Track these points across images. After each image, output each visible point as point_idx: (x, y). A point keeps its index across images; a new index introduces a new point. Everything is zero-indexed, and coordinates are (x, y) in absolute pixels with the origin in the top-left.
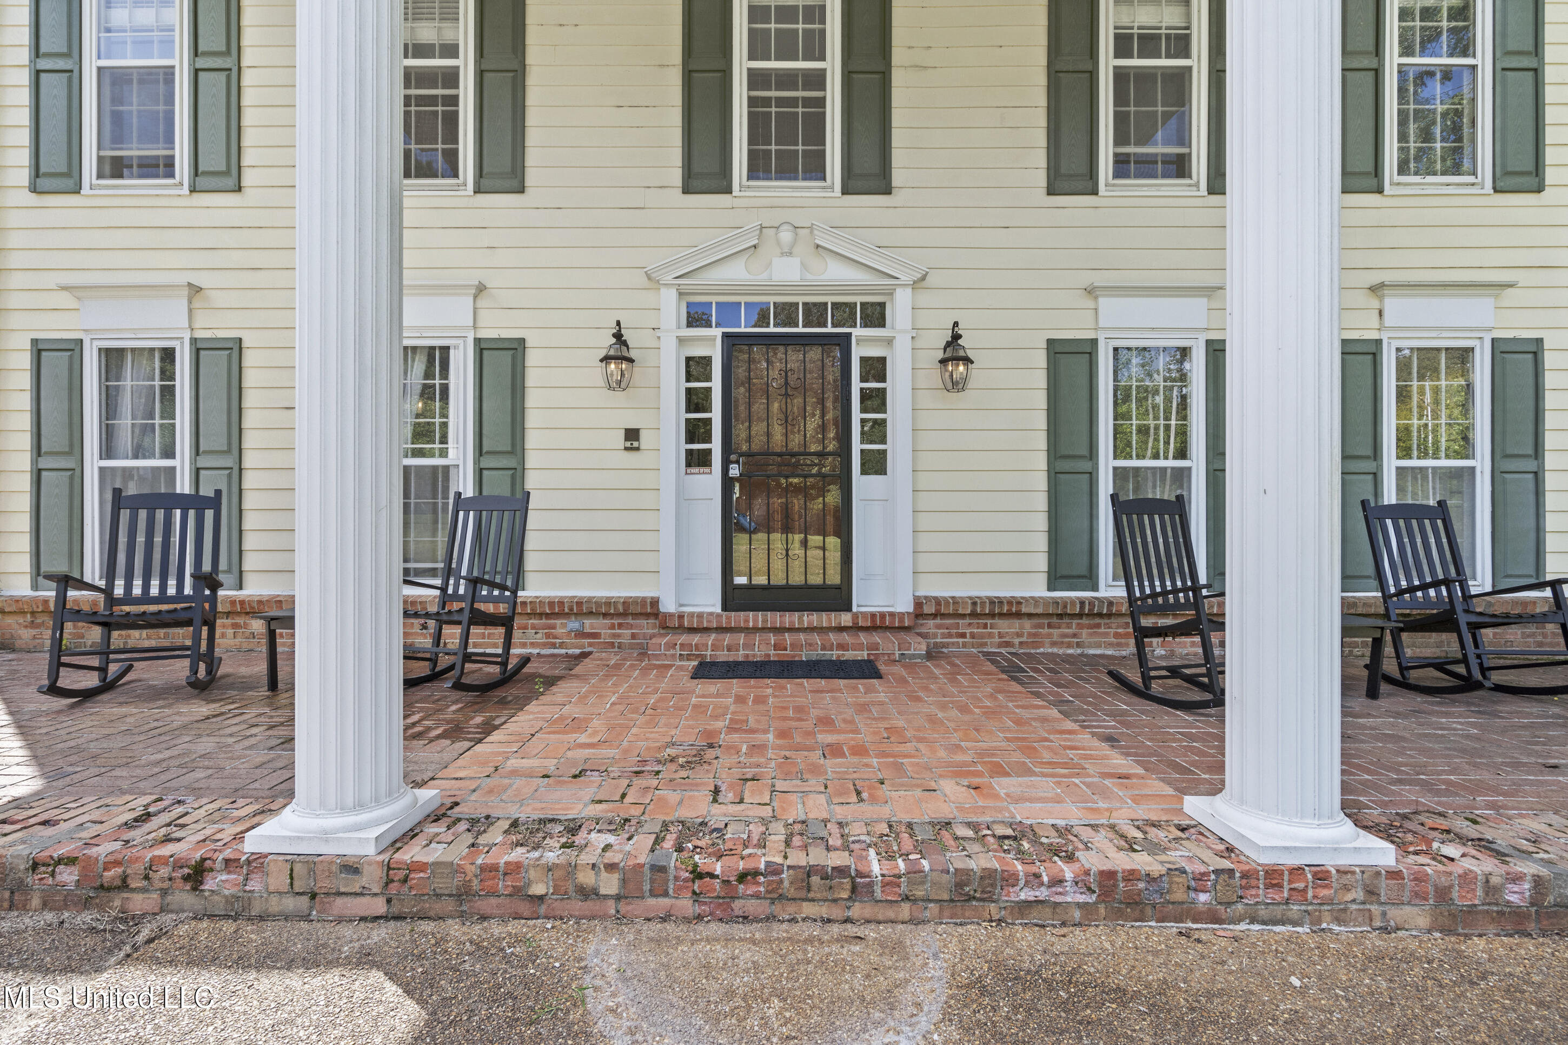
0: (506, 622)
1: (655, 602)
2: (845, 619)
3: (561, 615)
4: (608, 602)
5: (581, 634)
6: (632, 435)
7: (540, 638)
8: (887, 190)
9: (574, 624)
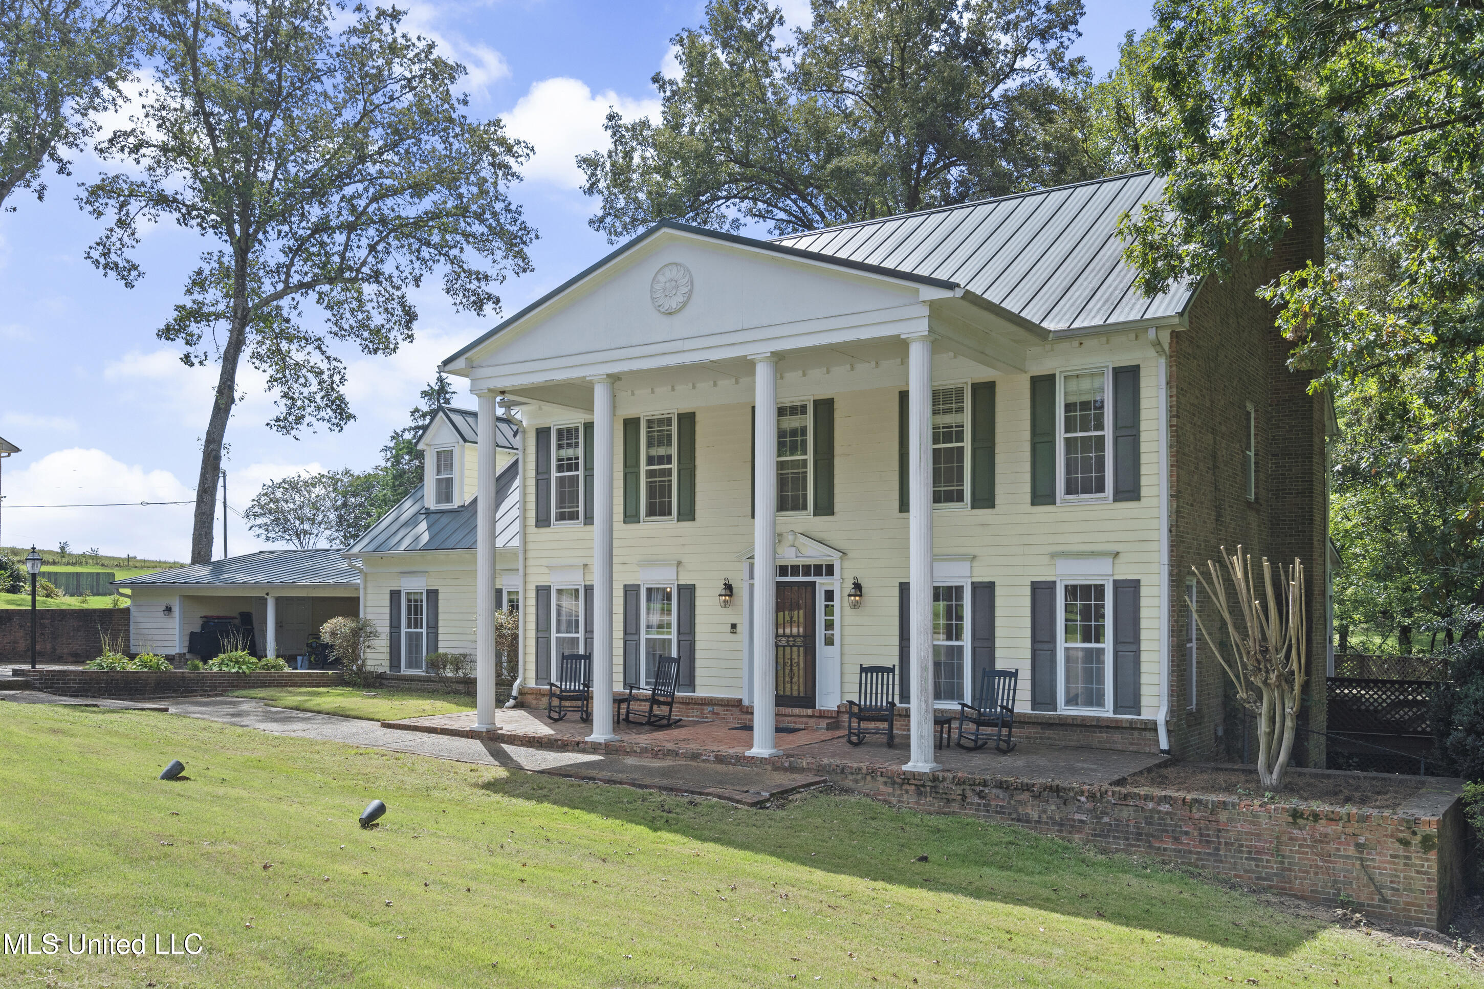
0: (670, 704)
1: (741, 700)
2: (810, 712)
3: (705, 704)
4: (722, 700)
5: (713, 713)
6: (734, 626)
7: (698, 714)
8: (832, 513)
9: (710, 709)
